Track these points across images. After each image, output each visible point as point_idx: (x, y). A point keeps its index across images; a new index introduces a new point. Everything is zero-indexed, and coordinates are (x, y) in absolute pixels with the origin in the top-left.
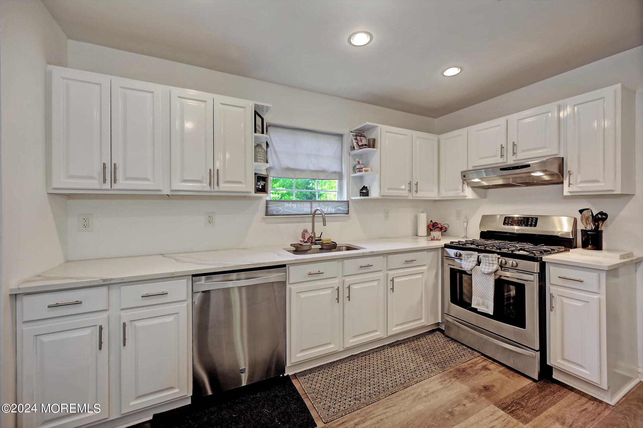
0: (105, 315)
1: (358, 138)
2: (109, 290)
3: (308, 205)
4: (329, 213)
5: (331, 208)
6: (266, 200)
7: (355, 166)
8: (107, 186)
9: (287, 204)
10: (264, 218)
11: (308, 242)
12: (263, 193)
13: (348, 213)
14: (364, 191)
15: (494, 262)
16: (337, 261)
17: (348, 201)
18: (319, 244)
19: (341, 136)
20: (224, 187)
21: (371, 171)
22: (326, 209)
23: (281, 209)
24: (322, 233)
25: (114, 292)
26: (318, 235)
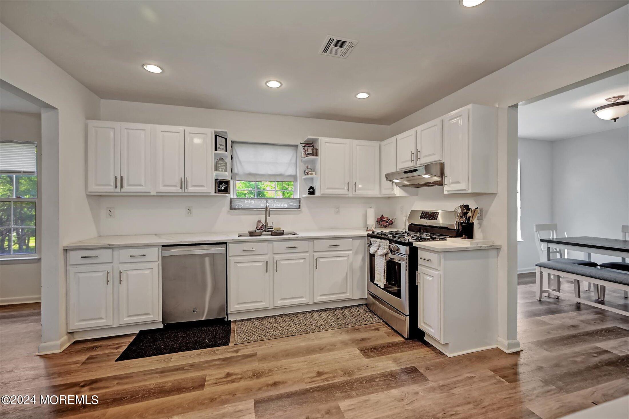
0: (111, 265)
1: (306, 148)
2: (113, 251)
3: (264, 201)
4: (283, 208)
5: (284, 204)
6: (231, 198)
7: (305, 171)
8: (118, 190)
9: (247, 201)
10: (229, 211)
11: (260, 229)
12: (225, 193)
13: (299, 208)
14: (311, 190)
15: (385, 247)
16: (267, 243)
17: (300, 199)
18: (270, 231)
19: (296, 146)
20: (191, 189)
21: (315, 175)
22: (280, 204)
23: (242, 204)
24: (272, 223)
25: (116, 252)
26: (270, 225)
